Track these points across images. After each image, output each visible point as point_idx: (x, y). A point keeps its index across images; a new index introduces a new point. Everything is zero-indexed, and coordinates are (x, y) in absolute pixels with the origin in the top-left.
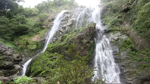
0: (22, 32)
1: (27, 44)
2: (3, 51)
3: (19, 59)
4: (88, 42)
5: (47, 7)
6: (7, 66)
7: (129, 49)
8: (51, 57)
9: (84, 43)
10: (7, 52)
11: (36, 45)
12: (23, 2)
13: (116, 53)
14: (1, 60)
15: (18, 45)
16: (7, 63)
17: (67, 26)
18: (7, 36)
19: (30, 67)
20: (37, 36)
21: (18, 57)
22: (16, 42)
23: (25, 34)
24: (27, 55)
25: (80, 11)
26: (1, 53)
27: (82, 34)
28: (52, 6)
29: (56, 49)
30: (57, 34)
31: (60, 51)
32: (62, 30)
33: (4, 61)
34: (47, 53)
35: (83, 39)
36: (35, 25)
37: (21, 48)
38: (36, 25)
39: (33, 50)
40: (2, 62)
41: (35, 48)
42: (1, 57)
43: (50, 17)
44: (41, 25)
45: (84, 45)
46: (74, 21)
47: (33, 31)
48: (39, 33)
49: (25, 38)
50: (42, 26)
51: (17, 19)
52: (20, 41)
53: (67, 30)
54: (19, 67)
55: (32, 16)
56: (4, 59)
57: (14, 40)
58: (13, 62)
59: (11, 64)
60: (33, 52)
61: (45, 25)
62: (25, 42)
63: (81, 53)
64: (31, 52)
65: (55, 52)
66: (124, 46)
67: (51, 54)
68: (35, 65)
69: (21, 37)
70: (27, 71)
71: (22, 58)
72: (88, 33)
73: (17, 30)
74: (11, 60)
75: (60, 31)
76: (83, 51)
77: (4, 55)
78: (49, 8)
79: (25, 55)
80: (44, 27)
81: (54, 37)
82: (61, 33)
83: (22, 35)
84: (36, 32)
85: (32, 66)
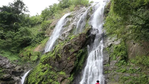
0: (26, 43)
1: (30, 55)
2: (3, 65)
3: (21, 71)
4: (76, 52)
5: (52, 11)
6: (5, 78)
7: (119, 57)
8: (43, 68)
9: (71, 53)
10: (7, 65)
11: (37, 56)
12: (28, 12)
13: (105, 63)
14: (1, 73)
15: (23, 57)
16: (5, 76)
17: (67, 32)
18: (13, 49)
19: (28, 79)
20: (39, 46)
21: (20, 69)
22: (21, 54)
23: (29, 45)
24: (29, 67)
25: (83, 12)
26: (1, 67)
27: (70, 43)
28: (57, 9)
29: (47, 60)
30: (56, 43)
31: (50, 62)
32: (62, 37)
33: (3, 74)
34: (41, 65)
35: (70, 49)
36: (37, 35)
37: (25, 60)
38: (39, 34)
39: (35, 61)
40: (2, 75)
41: (36, 59)
42: (1, 70)
43: (52, 23)
44: (43, 34)
45: (71, 56)
46: (74, 25)
47: (36, 42)
48: (42, 43)
49: (29, 49)
50: (45, 34)
51: (21, 32)
52: (24, 53)
53: (67, 37)
54: (18, 79)
55: (38, 24)
56: (3, 72)
57: (19, 52)
58: (11, 74)
59: (8, 76)
60: (35, 63)
61: (47, 34)
62: (28, 53)
63: (68, 63)
64: (33, 63)
65: (46, 63)
66: (115, 54)
67: (43, 66)
68: (31, 77)
69: (25, 48)
70: (25, 82)
71: (24, 69)
72: (78, 41)
73: (21, 42)
74: (9, 73)
75: (60, 39)
76: (70, 61)
77: (3, 68)
78: (53, 13)
79: (28, 66)
80: (46, 35)
81: (53, 46)
82: (60, 41)
83: (26, 46)
84: (38, 43)
85: (29, 77)
